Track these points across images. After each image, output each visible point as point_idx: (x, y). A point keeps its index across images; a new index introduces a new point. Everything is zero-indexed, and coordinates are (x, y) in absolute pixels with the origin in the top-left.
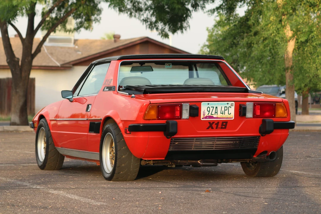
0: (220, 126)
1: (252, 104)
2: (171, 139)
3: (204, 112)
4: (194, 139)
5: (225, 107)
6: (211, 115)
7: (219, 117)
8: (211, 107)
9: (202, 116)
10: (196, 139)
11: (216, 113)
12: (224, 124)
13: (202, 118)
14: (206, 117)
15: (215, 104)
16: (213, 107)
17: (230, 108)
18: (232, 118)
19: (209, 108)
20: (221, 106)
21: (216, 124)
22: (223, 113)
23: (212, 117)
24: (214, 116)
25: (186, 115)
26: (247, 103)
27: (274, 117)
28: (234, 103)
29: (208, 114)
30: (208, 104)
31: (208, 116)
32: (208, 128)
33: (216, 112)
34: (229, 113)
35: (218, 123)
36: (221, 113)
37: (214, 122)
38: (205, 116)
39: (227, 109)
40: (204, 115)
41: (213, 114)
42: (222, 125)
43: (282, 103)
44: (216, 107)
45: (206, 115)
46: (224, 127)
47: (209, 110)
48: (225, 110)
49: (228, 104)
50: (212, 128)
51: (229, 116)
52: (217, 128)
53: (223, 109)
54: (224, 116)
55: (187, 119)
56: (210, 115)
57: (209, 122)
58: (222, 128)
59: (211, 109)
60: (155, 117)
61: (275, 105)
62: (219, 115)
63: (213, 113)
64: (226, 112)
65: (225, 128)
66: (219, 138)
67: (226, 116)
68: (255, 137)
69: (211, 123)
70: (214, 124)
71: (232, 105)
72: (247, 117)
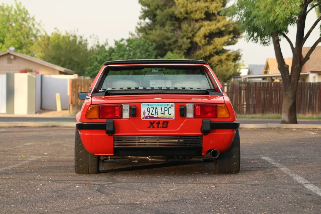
0: (161, 125)
1: (192, 105)
2: (113, 137)
3: (144, 112)
4: (136, 137)
5: (165, 108)
6: (152, 115)
7: (159, 117)
8: (151, 108)
9: (142, 116)
10: (138, 137)
11: (156, 114)
12: (165, 124)
13: (143, 118)
14: (146, 117)
15: (155, 105)
16: (153, 108)
17: (170, 109)
18: (173, 118)
19: (149, 109)
20: (161, 107)
21: (156, 123)
22: (163, 114)
23: (153, 117)
24: (155, 116)
25: (126, 115)
26: (187, 104)
27: (216, 117)
28: (174, 104)
29: (148, 115)
30: (148, 105)
31: (148, 116)
32: (149, 127)
33: (156, 113)
34: (170, 114)
35: (158, 123)
36: (161, 113)
37: (154, 122)
38: (145, 116)
39: (167, 109)
40: (144, 115)
41: (153, 115)
42: (163, 124)
43: (224, 105)
44: (156, 108)
45: (147, 114)
46: (165, 126)
47: (149, 111)
48: (165, 111)
49: (168, 105)
50: (154, 127)
51: (169, 116)
52: (158, 127)
53: (163, 110)
54: (164, 116)
55: (127, 119)
56: (150, 115)
57: (150, 122)
58: (163, 127)
59: (151, 110)
60: (97, 117)
61: (216, 106)
62: (160, 115)
63: (154, 113)
64: (167, 112)
65: (166, 127)
66: (161, 137)
67: (166, 116)
68: (197, 136)
69: (152, 122)
70: (155, 123)
71: (172, 106)
72: (187, 117)
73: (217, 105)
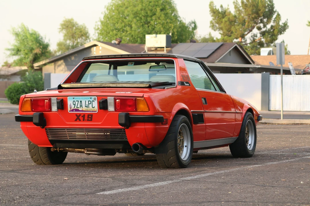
0: (86, 118)
1: (113, 98)
2: (46, 129)
3: (70, 106)
4: (65, 130)
5: (89, 101)
6: (77, 108)
7: (84, 110)
8: (77, 101)
9: (69, 109)
10: (67, 130)
11: (81, 107)
12: (90, 117)
13: (70, 111)
14: (73, 110)
15: (79, 99)
16: (78, 101)
17: (93, 102)
18: (96, 111)
19: (74, 102)
20: (85, 101)
22: (87, 107)
23: (78, 110)
24: (80, 109)
25: (54, 108)
26: (109, 98)
27: (136, 111)
28: (96, 97)
29: (74, 108)
30: (74, 98)
31: (74, 109)
32: (76, 120)
33: (81, 106)
34: (93, 107)
35: (84, 116)
36: (85, 107)
37: (80, 115)
38: (72, 109)
39: (90, 103)
40: (71, 108)
41: (79, 108)
42: (88, 117)
43: (143, 98)
44: (81, 101)
46: (90, 119)
47: (74, 104)
49: (91, 98)
50: (80, 120)
51: (93, 109)
52: (84, 120)
53: (87, 103)
54: (88, 109)
55: (56, 111)
56: (76, 108)
57: (76, 115)
58: (88, 120)
59: (77, 103)
60: (30, 110)
62: (84, 108)
63: (79, 106)
64: (90, 105)
65: (91, 120)
66: (88, 130)
67: (90, 109)
68: (120, 129)
69: (78, 115)
70: (81, 116)
71: (95, 99)
72: (109, 110)
73: (136, 99)
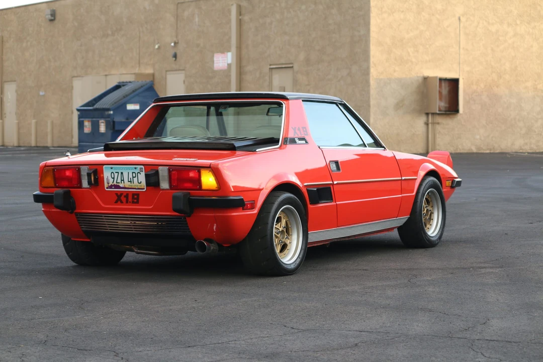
0: (130, 199)
1: (166, 169)
2: (76, 215)
3: (107, 179)
4: (102, 216)
5: (133, 173)
6: (117, 184)
7: (126, 186)
8: (116, 172)
9: (106, 185)
10: (105, 216)
11: (123, 182)
12: (134, 197)
13: (107, 188)
14: (111, 187)
16: (118, 173)
17: (139, 174)
18: (144, 189)
19: (113, 174)
20: (127, 172)
21: (125, 197)
22: (131, 182)
23: (119, 187)
24: (121, 185)
25: (85, 182)
26: (160, 168)
27: (200, 189)
28: (143, 167)
29: (113, 182)
30: (111, 168)
31: (113, 184)
32: (116, 202)
33: (122, 180)
34: (139, 182)
35: (127, 195)
36: (129, 181)
37: (122, 193)
38: (110, 185)
39: (135, 175)
40: (108, 183)
43: (210, 169)
44: (122, 173)
45: (111, 183)
46: (135, 201)
47: (113, 177)
48: (133, 177)
49: (136, 168)
50: (122, 202)
51: (139, 186)
52: (127, 202)
53: (131, 176)
54: (133, 185)
55: (87, 188)
56: (115, 183)
57: (116, 193)
58: (133, 202)
59: (116, 175)
60: (52, 184)
61: (199, 171)
62: (127, 184)
63: (119, 181)
64: (135, 179)
65: (137, 202)
67: (135, 186)
68: (179, 218)
69: (119, 194)
70: (123, 196)
71: (141, 170)
72: (161, 188)
